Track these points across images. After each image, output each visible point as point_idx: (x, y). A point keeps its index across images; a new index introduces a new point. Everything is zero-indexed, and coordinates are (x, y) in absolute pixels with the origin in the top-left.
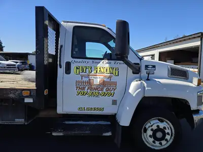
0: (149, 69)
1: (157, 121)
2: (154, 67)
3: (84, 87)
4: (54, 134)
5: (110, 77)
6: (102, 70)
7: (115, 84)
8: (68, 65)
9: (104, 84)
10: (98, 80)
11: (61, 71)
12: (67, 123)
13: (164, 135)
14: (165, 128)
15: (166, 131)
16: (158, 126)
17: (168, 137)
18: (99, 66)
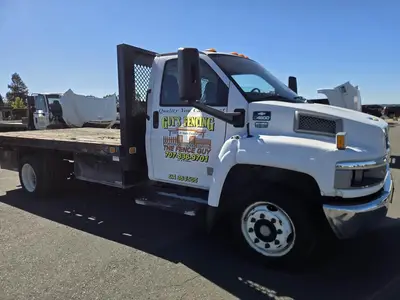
0: (259, 118)
1: (265, 208)
2: (268, 114)
4: (138, 202)
5: (203, 133)
6: (193, 122)
7: (209, 142)
8: (156, 114)
9: (194, 141)
10: (188, 136)
11: (149, 124)
12: (163, 194)
13: (274, 232)
14: (274, 220)
15: (277, 226)
16: (262, 216)
17: (282, 238)
18: (189, 115)
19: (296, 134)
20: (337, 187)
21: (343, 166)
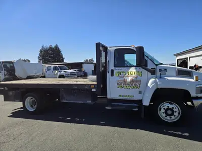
0: (162, 71)
1: (168, 104)
3: (122, 83)
4: (106, 108)
5: (137, 77)
6: (132, 73)
7: (140, 81)
8: (112, 71)
9: (133, 81)
10: (130, 79)
11: (108, 75)
13: (173, 112)
14: (173, 108)
15: (174, 110)
16: (168, 107)
17: (176, 114)
18: (129, 71)
19: (177, 76)
20: (196, 93)
21: (198, 86)
